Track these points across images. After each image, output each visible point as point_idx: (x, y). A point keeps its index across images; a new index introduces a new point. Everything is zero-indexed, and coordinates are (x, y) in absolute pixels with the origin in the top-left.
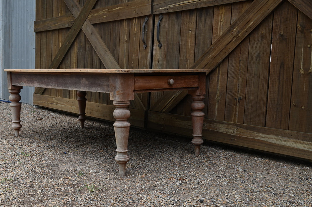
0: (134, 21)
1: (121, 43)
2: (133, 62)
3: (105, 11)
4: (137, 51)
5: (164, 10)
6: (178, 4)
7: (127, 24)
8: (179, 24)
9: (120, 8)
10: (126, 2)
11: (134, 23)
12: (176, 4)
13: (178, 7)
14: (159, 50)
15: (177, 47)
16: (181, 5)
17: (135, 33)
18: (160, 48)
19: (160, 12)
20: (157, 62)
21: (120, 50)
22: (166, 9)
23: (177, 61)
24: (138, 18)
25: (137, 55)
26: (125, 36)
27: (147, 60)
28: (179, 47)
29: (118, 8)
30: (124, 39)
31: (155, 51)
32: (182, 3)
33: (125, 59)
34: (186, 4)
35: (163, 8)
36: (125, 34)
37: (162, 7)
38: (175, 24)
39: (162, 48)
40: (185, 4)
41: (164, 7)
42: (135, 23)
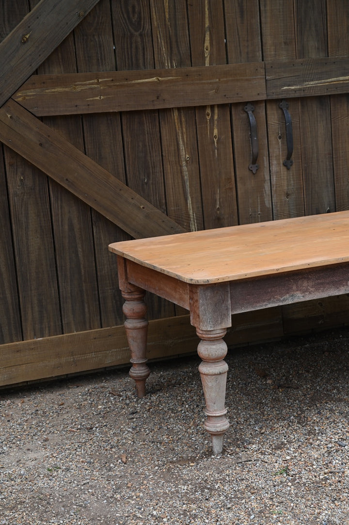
0: (209, 111)
1: (168, 167)
2: (218, 206)
3: (98, 83)
4: (229, 179)
5: (295, 90)
6: (326, 81)
7: (183, 119)
8: (326, 119)
9: (160, 78)
10: (172, 66)
11: (208, 118)
12: (323, 81)
13: (328, 88)
14: (286, 173)
15: (328, 163)
16: (335, 83)
17: (215, 140)
18: (288, 169)
19: (285, 95)
20: (284, 198)
21: (170, 182)
22: (300, 90)
23: (331, 189)
24: (221, 106)
25: (231, 189)
26: (182, 147)
27: (262, 197)
28: (332, 164)
29: (154, 79)
30: (179, 156)
31: (275, 176)
32: (335, 79)
33: (189, 201)
34: (345, 82)
35: (293, 88)
36: (181, 142)
37: (289, 86)
38: (319, 119)
39: (294, 168)
40: (341, 82)
41: (296, 85)
42: (213, 116)
